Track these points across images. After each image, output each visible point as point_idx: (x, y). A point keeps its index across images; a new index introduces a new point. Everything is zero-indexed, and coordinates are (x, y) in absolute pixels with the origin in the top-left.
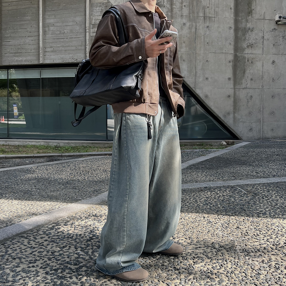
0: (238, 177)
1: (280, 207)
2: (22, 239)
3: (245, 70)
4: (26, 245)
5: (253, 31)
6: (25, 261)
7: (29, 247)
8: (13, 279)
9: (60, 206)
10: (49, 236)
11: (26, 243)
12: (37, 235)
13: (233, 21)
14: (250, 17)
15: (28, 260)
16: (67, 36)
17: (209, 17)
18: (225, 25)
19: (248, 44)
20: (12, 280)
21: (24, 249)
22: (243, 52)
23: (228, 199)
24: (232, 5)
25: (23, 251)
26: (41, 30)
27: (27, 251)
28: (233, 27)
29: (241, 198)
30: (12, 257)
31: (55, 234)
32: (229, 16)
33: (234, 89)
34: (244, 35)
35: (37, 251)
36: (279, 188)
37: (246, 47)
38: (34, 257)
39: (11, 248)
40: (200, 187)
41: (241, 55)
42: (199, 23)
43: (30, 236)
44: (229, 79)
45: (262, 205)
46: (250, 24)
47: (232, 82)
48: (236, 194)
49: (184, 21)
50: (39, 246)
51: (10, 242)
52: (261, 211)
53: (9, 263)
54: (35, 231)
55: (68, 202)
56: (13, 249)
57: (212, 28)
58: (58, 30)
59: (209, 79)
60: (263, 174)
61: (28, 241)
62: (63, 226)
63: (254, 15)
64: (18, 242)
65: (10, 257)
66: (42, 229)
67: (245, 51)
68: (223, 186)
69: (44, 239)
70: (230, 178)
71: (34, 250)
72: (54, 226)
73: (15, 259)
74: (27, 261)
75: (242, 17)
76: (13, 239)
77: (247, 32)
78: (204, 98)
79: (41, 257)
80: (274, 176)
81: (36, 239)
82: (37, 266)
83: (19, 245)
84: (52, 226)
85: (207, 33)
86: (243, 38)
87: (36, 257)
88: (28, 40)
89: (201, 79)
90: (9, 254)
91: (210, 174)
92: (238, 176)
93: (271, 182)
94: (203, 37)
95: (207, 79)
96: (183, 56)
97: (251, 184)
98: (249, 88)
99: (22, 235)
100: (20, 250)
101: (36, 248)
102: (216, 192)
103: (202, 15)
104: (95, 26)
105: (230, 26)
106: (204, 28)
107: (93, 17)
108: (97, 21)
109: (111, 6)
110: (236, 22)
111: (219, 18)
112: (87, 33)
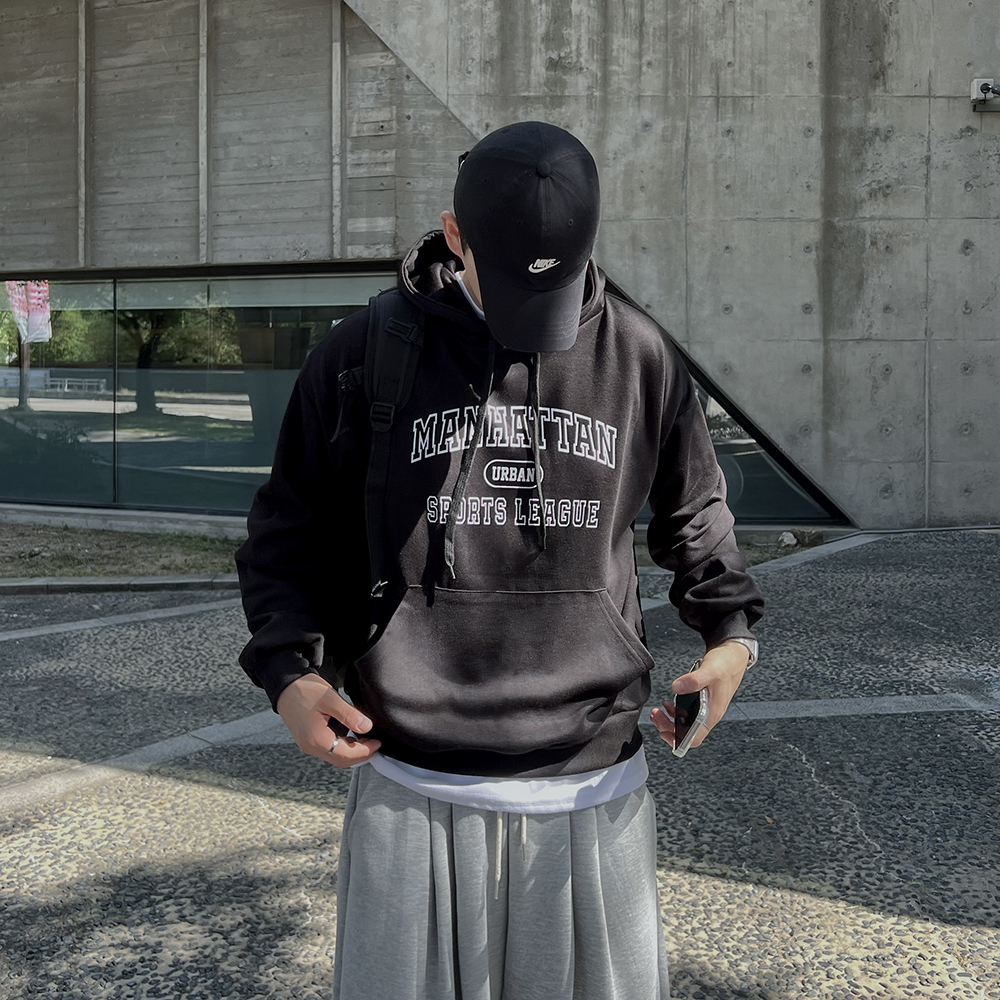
3: (862, 275)
5: (888, 137)
13: (817, 108)
14: (878, 91)
17: (736, 99)
18: (791, 121)
19: (874, 185)
22: (856, 210)
24: (815, 53)
28: (818, 128)
32: (803, 91)
33: (826, 342)
34: (858, 154)
37: (864, 195)
41: (847, 223)
42: (698, 118)
44: (807, 308)
46: (880, 113)
47: (816, 317)
49: (647, 114)
57: (745, 135)
59: (735, 309)
63: (892, 84)
67: (861, 208)
75: (849, 92)
77: (867, 143)
78: (718, 374)
85: (728, 152)
86: (855, 165)
89: (706, 312)
94: (711, 166)
95: (727, 309)
96: (639, 233)
98: (876, 340)
103: (709, 93)
104: (359, 142)
105: (807, 124)
106: (716, 136)
107: (354, 113)
108: (365, 126)
109: (408, 77)
110: (830, 109)
111: (767, 99)
112: (336, 168)
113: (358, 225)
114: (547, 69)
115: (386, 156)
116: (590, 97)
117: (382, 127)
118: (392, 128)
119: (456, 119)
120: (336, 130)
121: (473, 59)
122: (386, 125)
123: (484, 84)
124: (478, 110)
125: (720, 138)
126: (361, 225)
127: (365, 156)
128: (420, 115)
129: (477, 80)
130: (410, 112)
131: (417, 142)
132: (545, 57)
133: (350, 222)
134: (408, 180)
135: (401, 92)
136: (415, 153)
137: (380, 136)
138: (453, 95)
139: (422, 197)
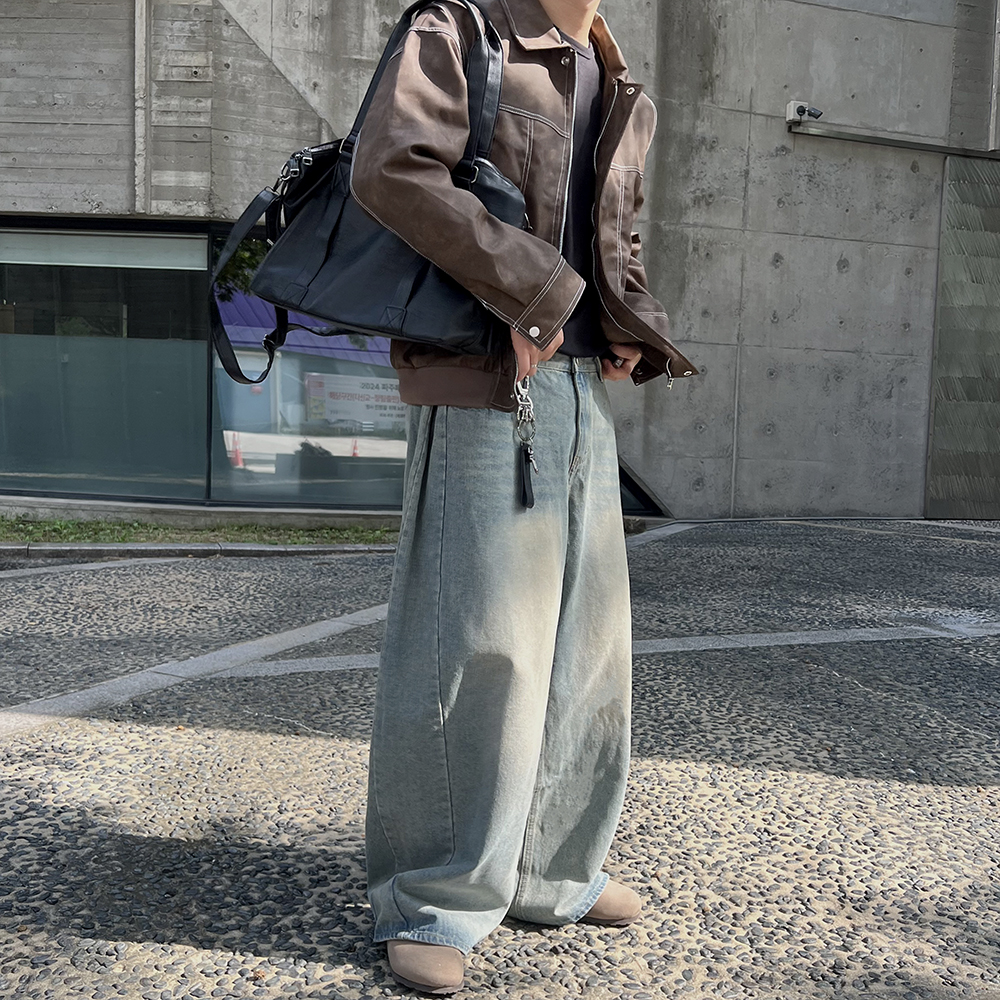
1: (677, 724)
3: (684, 279)
22: (681, 217)
24: (651, 55)
36: (699, 667)
41: (673, 228)
60: (676, 624)
75: (681, 97)
80: (705, 632)
98: (695, 342)
104: (166, 87)
107: (161, 54)
108: (175, 70)
109: (227, 21)
112: (140, 115)
113: (165, 178)
114: (381, 34)
115: (199, 105)
117: (196, 73)
118: (207, 75)
119: (281, 74)
120: (140, 70)
121: (300, 13)
122: (200, 71)
123: (313, 41)
124: (305, 68)
126: (169, 178)
127: (174, 102)
128: (240, 65)
129: (304, 36)
130: (229, 60)
131: (236, 93)
132: (379, 21)
133: (155, 174)
134: (226, 134)
135: (219, 37)
136: (233, 105)
137: (193, 82)
138: (278, 49)
139: (241, 154)
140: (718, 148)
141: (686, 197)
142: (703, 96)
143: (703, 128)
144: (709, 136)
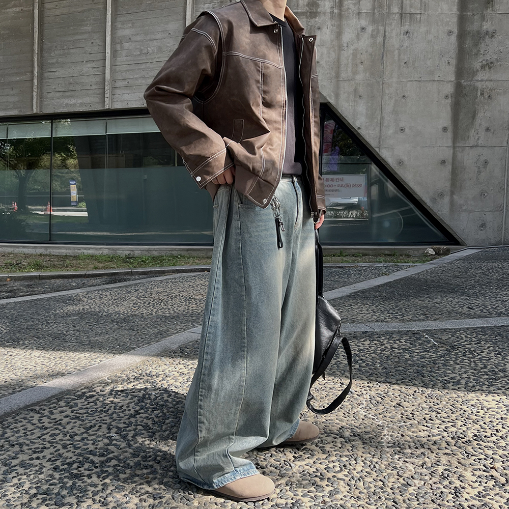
0: (432, 315)
1: (490, 372)
2: (32, 414)
3: (475, 111)
4: (35, 424)
6: (28, 450)
7: (39, 428)
8: (4, 478)
9: (103, 360)
10: (73, 409)
11: (35, 421)
12: (56, 407)
13: (455, 20)
15: (33, 447)
16: (152, 59)
17: (411, 14)
18: (441, 27)
19: (484, 62)
20: (2, 478)
21: (30, 429)
22: (473, 77)
23: (398, 354)
25: (28, 433)
26: (108, 50)
27: (34, 433)
28: (456, 31)
29: (424, 354)
30: (9, 443)
31: (83, 405)
32: (448, 10)
33: (454, 147)
34: (476, 45)
35: (49, 434)
36: (500, 336)
37: (479, 68)
38: (43, 442)
39: (12, 429)
40: (355, 331)
41: (468, 83)
42: (391, 25)
43: (45, 410)
44: (445, 129)
45: (458, 366)
47: (449, 134)
48: (416, 346)
49: (363, 23)
50: (54, 425)
51: (12, 418)
52: (452, 378)
53: (3, 452)
54: (54, 401)
55: (117, 352)
56: (15, 429)
57: (416, 34)
58: (137, 48)
59: (407, 130)
60: (480, 310)
61: (40, 417)
62: (99, 392)
63: (496, 6)
64: (25, 420)
65: (6, 443)
66: (65, 398)
67: (476, 75)
68: (399, 331)
69: (64, 414)
70: (416, 317)
71: (45, 432)
72: (84, 393)
73: (14, 445)
74: (31, 449)
75: (473, 11)
76: (17, 415)
78: (395, 165)
79: (53, 442)
80: (500, 315)
81: (52, 413)
82: (44, 457)
83: (24, 424)
84: (82, 392)
85: (406, 44)
87: (45, 443)
88: (87, 68)
89: (391, 132)
90: (7, 438)
91: (382, 309)
92: (433, 313)
93: (490, 325)
94: (396, 52)
95: (402, 130)
96: (358, 88)
97: (452, 329)
98: (481, 147)
99: (33, 407)
100: (24, 431)
101: (50, 428)
102: (380, 342)
103: (397, 11)
105: (449, 28)
106: (400, 35)
110: (462, 20)
111: (428, 15)
116: (332, 13)
125: (402, 36)
140: (496, 36)
141: (477, 65)
142: (487, 9)
143: (487, 26)
144: (491, 30)
